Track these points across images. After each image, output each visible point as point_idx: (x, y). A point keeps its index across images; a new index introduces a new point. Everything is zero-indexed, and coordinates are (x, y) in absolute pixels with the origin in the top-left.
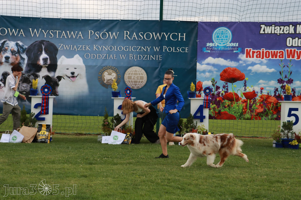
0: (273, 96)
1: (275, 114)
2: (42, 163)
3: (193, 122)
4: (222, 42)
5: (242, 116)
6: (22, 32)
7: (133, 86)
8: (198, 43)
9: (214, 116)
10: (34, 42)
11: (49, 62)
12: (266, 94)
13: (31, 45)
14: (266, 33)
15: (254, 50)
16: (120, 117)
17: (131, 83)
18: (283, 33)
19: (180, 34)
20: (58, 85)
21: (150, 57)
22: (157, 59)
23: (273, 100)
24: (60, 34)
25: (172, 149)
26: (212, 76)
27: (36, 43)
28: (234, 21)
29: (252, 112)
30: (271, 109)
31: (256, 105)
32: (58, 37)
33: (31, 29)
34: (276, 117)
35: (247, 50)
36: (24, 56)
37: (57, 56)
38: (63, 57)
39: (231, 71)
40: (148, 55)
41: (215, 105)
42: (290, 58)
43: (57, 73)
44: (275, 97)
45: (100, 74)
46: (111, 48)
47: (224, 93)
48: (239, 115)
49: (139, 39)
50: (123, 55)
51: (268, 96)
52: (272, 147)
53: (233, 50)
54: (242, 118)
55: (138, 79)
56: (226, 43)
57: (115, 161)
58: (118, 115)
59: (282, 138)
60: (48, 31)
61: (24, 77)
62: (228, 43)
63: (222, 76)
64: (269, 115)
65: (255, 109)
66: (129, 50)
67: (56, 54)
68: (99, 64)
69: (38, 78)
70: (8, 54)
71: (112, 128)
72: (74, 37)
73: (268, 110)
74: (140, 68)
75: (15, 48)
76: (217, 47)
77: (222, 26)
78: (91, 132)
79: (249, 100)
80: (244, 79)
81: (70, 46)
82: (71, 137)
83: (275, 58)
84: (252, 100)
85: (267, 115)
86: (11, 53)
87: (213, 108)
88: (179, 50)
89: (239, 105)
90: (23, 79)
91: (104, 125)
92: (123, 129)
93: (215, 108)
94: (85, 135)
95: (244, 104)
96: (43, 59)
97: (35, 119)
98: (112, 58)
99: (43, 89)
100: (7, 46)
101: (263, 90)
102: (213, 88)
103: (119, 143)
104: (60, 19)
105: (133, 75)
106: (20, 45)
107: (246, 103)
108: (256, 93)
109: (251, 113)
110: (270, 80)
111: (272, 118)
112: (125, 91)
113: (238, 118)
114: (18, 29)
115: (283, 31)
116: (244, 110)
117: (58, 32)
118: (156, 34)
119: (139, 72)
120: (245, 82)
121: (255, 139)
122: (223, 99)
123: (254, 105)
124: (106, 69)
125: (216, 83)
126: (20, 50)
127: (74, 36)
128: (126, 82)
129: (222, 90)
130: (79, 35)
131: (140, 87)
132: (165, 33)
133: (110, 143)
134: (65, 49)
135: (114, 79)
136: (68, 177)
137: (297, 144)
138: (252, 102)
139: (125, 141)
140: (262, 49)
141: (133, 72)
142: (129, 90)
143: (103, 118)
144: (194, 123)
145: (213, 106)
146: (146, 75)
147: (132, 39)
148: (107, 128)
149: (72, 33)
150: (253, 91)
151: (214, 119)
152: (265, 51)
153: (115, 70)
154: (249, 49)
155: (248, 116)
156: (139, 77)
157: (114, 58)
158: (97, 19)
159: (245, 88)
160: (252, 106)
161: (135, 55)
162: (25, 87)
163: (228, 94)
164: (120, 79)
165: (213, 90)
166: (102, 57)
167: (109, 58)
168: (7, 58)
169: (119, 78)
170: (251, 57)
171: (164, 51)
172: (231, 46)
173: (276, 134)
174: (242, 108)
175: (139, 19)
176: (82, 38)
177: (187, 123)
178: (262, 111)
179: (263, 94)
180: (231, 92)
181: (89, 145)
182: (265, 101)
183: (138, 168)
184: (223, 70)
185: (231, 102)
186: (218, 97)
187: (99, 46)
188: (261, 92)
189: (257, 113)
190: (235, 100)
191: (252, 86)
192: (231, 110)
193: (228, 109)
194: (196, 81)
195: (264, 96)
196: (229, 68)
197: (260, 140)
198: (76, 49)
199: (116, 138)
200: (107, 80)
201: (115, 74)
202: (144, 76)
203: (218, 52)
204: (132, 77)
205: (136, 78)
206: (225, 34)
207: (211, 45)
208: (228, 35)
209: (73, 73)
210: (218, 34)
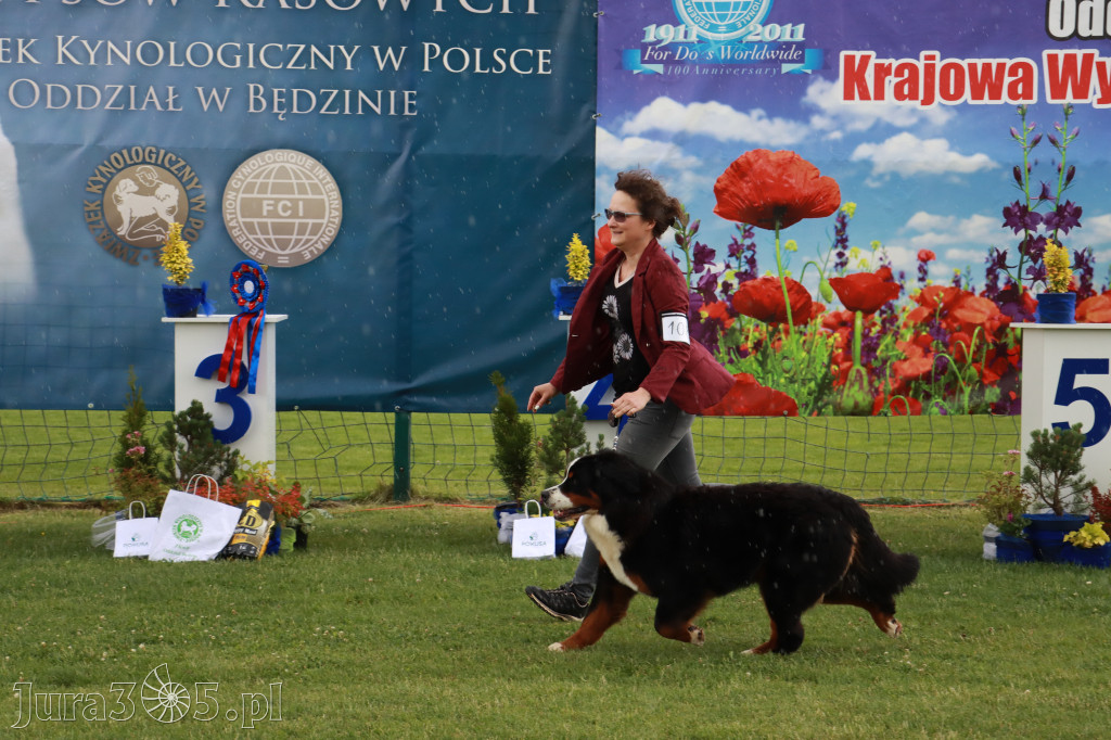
0: (982, 295)
1: (992, 384)
3: (581, 439)
4: (722, 18)
5: (825, 397)
7: (270, 249)
8: (601, 24)
12: (948, 284)
15: (886, 62)
16: (208, 417)
17: (261, 237)
21: (354, 97)
22: (392, 112)
23: (982, 311)
25: (482, 581)
29: (879, 378)
30: (969, 359)
31: (896, 341)
34: (995, 400)
35: (850, 60)
39: (770, 169)
40: (347, 92)
42: (1064, 97)
44: (993, 300)
45: (95, 189)
46: (149, 54)
47: (735, 282)
48: (810, 394)
49: (298, 6)
50: (214, 92)
51: (957, 296)
52: (982, 560)
53: (777, 62)
54: (827, 404)
55: (297, 217)
56: (744, 25)
58: (196, 409)
59: (1030, 510)
62: (756, 26)
63: (726, 196)
64: (962, 391)
65: (894, 360)
66: (245, 61)
68: (88, 139)
73: (956, 361)
74: (305, 157)
76: (698, 46)
78: (52, 492)
79: (859, 315)
80: (835, 208)
83: (991, 98)
84: (878, 313)
85: (951, 390)
88: (507, 63)
89: (812, 343)
91: (124, 463)
92: (227, 479)
95: (837, 335)
98: (159, 108)
101: (929, 263)
102: (680, 254)
103: (206, 552)
105: (269, 196)
107: (846, 332)
108: (896, 277)
109: (871, 383)
111: (978, 406)
112: (233, 284)
113: (807, 405)
116: (838, 364)
119: (298, 177)
120: (839, 225)
121: (890, 511)
122: (733, 313)
123: (888, 339)
124: (127, 166)
125: (696, 229)
128: (235, 233)
129: (728, 266)
131: (308, 257)
133: (156, 554)
137: (1102, 543)
138: (874, 324)
139: (235, 542)
140: (923, 54)
141: (268, 177)
142: (255, 280)
143: (118, 418)
144: (588, 445)
146: (336, 194)
147: (260, 5)
148: (140, 475)
150: (883, 267)
152: (939, 64)
153: (173, 169)
154: (858, 54)
155: (855, 394)
156: (301, 204)
157: (165, 105)
159: (840, 255)
160: (878, 345)
161: (276, 91)
163: (753, 287)
164: (201, 219)
165: (683, 266)
166: (104, 102)
167: (138, 105)
169: (197, 208)
170: (869, 99)
171: (426, 69)
172: (768, 38)
173: (999, 490)
174: (826, 354)
177: (550, 445)
178: (927, 368)
179: (931, 281)
180: (769, 277)
181: (48, 567)
182: (944, 316)
183: (311, 697)
184: (732, 166)
185: (770, 328)
186: (707, 304)
187: (85, 42)
188: (921, 275)
189: (901, 377)
190: (793, 313)
191: (876, 246)
192: (773, 367)
193: (757, 360)
194: (593, 222)
195: (938, 295)
196: (757, 152)
197: (918, 519)
199: (192, 529)
200: (131, 222)
201: (172, 187)
202: (326, 199)
203: (701, 71)
204: (265, 203)
205: (285, 209)
207: (666, 33)
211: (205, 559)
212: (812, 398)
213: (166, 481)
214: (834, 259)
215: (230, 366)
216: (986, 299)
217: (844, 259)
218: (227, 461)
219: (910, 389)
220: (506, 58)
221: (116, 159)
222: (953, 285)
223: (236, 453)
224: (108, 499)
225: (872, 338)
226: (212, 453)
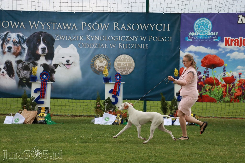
2: (42, 142)
3: (177, 105)
4: (203, 31)
5: (222, 99)
6: (22, 25)
7: (122, 72)
8: (181, 32)
10: (33, 33)
11: (46, 51)
12: (244, 79)
13: (31, 36)
14: (243, 23)
15: (233, 39)
16: (111, 100)
17: (121, 70)
19: (164, 25)
20: (54, 72)
21: (137, 45)
22: (144, 48)
24: (56, 26)
27: (35, 34)
28: (214, 13)
29: (232, 96)
31: (235, 89)
32: (55, 28)
33: (30, 22)
35: (226, 39)
36: (25, 46)
37: (54, 46)
38: (59, 46)
39: (211, 58)
40: (136, 44)
43: (54, 62)
45: (92, 61)
46: (102, 38)
47: (205, 78)
48: (219, 98)
49: (128, 30)
50: (113, 45)
53: (213, 39)
55: (127, 66)
56: (207, 32)
57: (107, 140)
58: (109, 98)
60: (45, 23)
61: (24, 65)
62: (209, 33)
63: (203, 63)
65: (234, 92)
66: (118, 39)
67: (53, 44)
68: (91, 52)
69: (37, 66)
70: (11, 44)
71: (104, 110)
72: (69, 29)
74: (128, 56)
75: (17, 39)
76: (198, 36)
77: (203, 17)
78: (85, 114)
79: (228, 84)
80: (223, 65)
81: (66, 37)
82: (67, 118)
84: (231, 84)
86: (13, 44)
89: (219, 89)
90: (24, 67)
91: (96, 108)
92: (114, 111)
94: (80, 116)
95: (224, 88)
96: (42, 49)
97: (35, 103)
98: (104, 47)
99: (42, 75)
100: (9, 37)
101: (241, 75)
104: (56, 12)
105: (122, 63)
106: (20, 37)
107: (225, 87)
108: (235, 77)
109: (230, 97)
112: (115, 77)
113: (218, 101)
114: (19, 22)
116: (224, 93)
117: (55, 24)
118: (143, 26)
119: (127, 59)
120: (224, 68)
121: (233, 119)
122: (205, 84)
123: (233, 89)
124: (98, 57)
125: (198, 69)
126: (21, 41)
127: (69, 27)
128: (116, 69)
129: (204, 75)
130: (73, 27)
131: (129, 73)
132: (150, 24)
133: (101, 124)
134: (61, 39)
135: (105, 67)
136: (65, 154)
138: (231, 86)
139: (115, 122)
140: (240, 37)
141: (122, 59)
142: (119, 76)
143: (96, 101)
146: (134, 62)
147: (121, 30)
148: (100, 110)
149: (67, 24)
150: (232, 76)
152: (242, 39)
153: (106, 58)
154: (228, 38)
155: (227, 99)
156: (128, 64)
158: (89, 12)
159: (224, 73)
160: (231, 90)
162: (25, 74)
163: (208, 79)
164: (110, 66)
166: (94, 47)
167: (100, 47)
168: (9, 48)
169: (110, 65)
170: (230, 45)
171: (150, 40)
172: (211, 35)
174: (222, 91)
175: (127, 12)
176: (76, 29)
177: (171, 105)
178: (241, 94)
179: (241, 78)
180: (211, 77)
181: (83, 125)
182: (244, 85)
183: (127, 146)
184: (204, 57)
185: (211, 86)
186: (200, 82)
187: (91, 36)
188: (239, 77)
189: (235, 96)
190: (216, 84)
191: (231, 72)
192: (212, 94)
193: (209, 92)
194: (179, 67)
195: (242, 81)
196: (209, 55)
197: (238, 121)
198: (71, 40)
199: (108, 119)
200: (98, 67)
201: (105, 61)
202: (132, 63)
203: (199, 41)
204: (121, 64)
205: (125, 65)
206: (205, 24)
207: (192, 34)
208: (208, 25)
209: (68, 61)
210: (199, 24)
211: (110, 124)
212: (219, 99)
213: (103, 111)
214: (223, 74)
215: (115, 91)
217: (225, 74)
218: (114, 108)
219: (237, 98)
220: (164, 38)
221: (96, 56)
223: (116, 106)
224: (94, 115)
226: (112, 106)
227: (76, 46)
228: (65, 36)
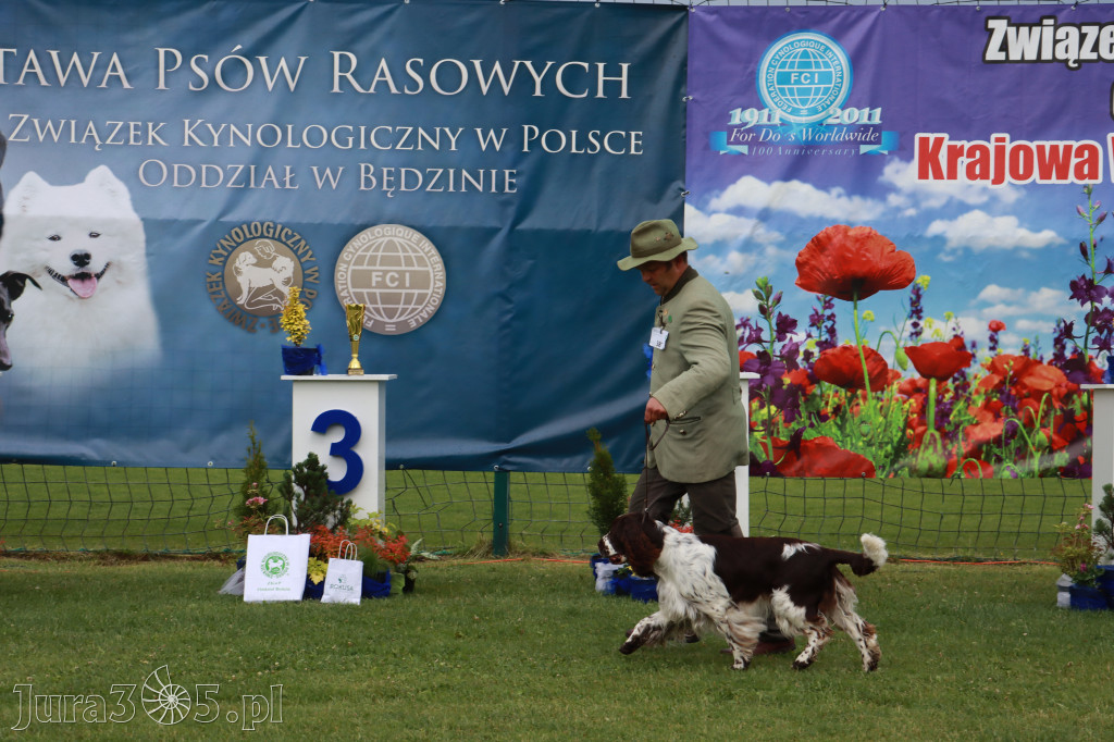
0: (1050, 363)
1: (1061, 449)
4: (804, 102)
5: (901, 460)
7: (379, 318)
8: (690, 108)
9: (772, 459)
12: (1018, 353)
14: (1011, 58)
15: (959, 144)
16: (324, 468)
17: (370, 306)
18: (1094, 56)
19: (601, 66)
20: (6, 317)
21: (458, 176)
22: (493, 190)
23: (1048, 378)
24: (13, 66)
26: (757, 267)
28: (863, 4)
29: (952, 442)
30: (1038, 425)
31: (968, 407)
32: (6, 80)
34: (1064, 464)
35: (924, 141)
38: (31, 177)
39: (849, 244)
40: (452, 171)
41: (773, 409)
43: (5, 261)
44: (1060, 368)
45: (216, 261)
46: (269, 136)
47: (816, 351)
48: (886, 456)
49: (407, 91)
50: (328, 171)
51: (1027, 364)
52: (1056, 608)
53: (857, 144)
54: (902, 467)
55: (404, 287)
56: (824, 109)
58: (312, 461)
59: (1102, 562)
62: (835, 110)
63: (807, 269)
64: (1032, 456)
65: (966, 424)
66: (357, 142)
68: (210, 216)
72: (85, 81)
73: (1025, 426)
74: (412, 231)
76: (780, 129)
77: (804, 28)
78: (175, 546)
79: (933, 382)
80: (910, 280)
81: (68, 125)
82: (78, 570)
83: (1058, 178)
84: (951, 380)
85: (1022, 454)
87: (764, 423)
88: (601, 144)
89: (888, 409)
91: (243, 511)
92: (340, 527)
93: (776, 424)
95: (912, 400)
98: (277, 186)
101: (1000, 332)
102: (763, 324)
105: (378, 267)
107: (921, 398)
108: (968, 346)
109: (944, 447)
110: (1036, 288)
111: (1047, 470)
113: (883, 467)
115: (1095, 48)
116: (914, 429)
117: (6, 54)
118: (487, 70)
120: (914, 297)
122: (814, 377)
123: (961, 405)
124: (246, 240)
125: (778, 300)
127: (86, 75)
128: (346, 302)
129: (809, 336)
130: (109, 73)
131: (414, 325)
132: (528, 64)
134: (41, 138)
138: (947, 391)
140: (994, 136)
141: (377, 250)
145: (765, 411)
146: (440, 266)
147: (372, 91)
148: (259, 524)
149: (75, 58)
150: (956, 336)
151: (772, 475)
152: (1009, 146)
153: (289, 242)
154: (932, 137)
155: (929, 457)
156: (407, 275)
157: (282, 183)
159: (915, 325)
160: (951, 410)
161: (385, 170)
163: (833, 355)
165: (765, 336)
166: (226, 180)
167: (258, 183)
169: (311, 279)
170: (942, 178)
171: (526, 149)
172: (847, 121)
173: (1072, 543)
174: (902, 419)
178: (998, 432)
179: (1001, 351)
180: (847, 345)
182: (1013, 383)
184: (813, 241)
185: (849, 394)
186: (789, 372)
187: (209, 126)
188: (992, 345)
189: (972, 441)
190: (870, 382)
191: (949, 317)
192: (852, 431)
193: (836, 424)
195: (1008, 364)
196: (836, 228)
197: (991, 575)
198: (98, 141)
200: (249, 292)
201: (289, 259)
202: (431, 271)
203: (783, 151)
204: (374, 274)
205: (392, 280)
206: (817, 65)
207: (751, 117)
208: (832, 70)
209: (81, 259)
210: (783, 65)
212: (889, 460)
214: (909, 329)
216: (1054, 367)
217: (918, 329)
218: (341, 510)
219: (982, 452)
220: (600, 139)
221: (237, 233)
222: (1023, 354)
223: (350, 502)
224: (227, 552)
225: (946, 404)
226: (328, 503)
227: (129, 178)
228: (63, 121)
